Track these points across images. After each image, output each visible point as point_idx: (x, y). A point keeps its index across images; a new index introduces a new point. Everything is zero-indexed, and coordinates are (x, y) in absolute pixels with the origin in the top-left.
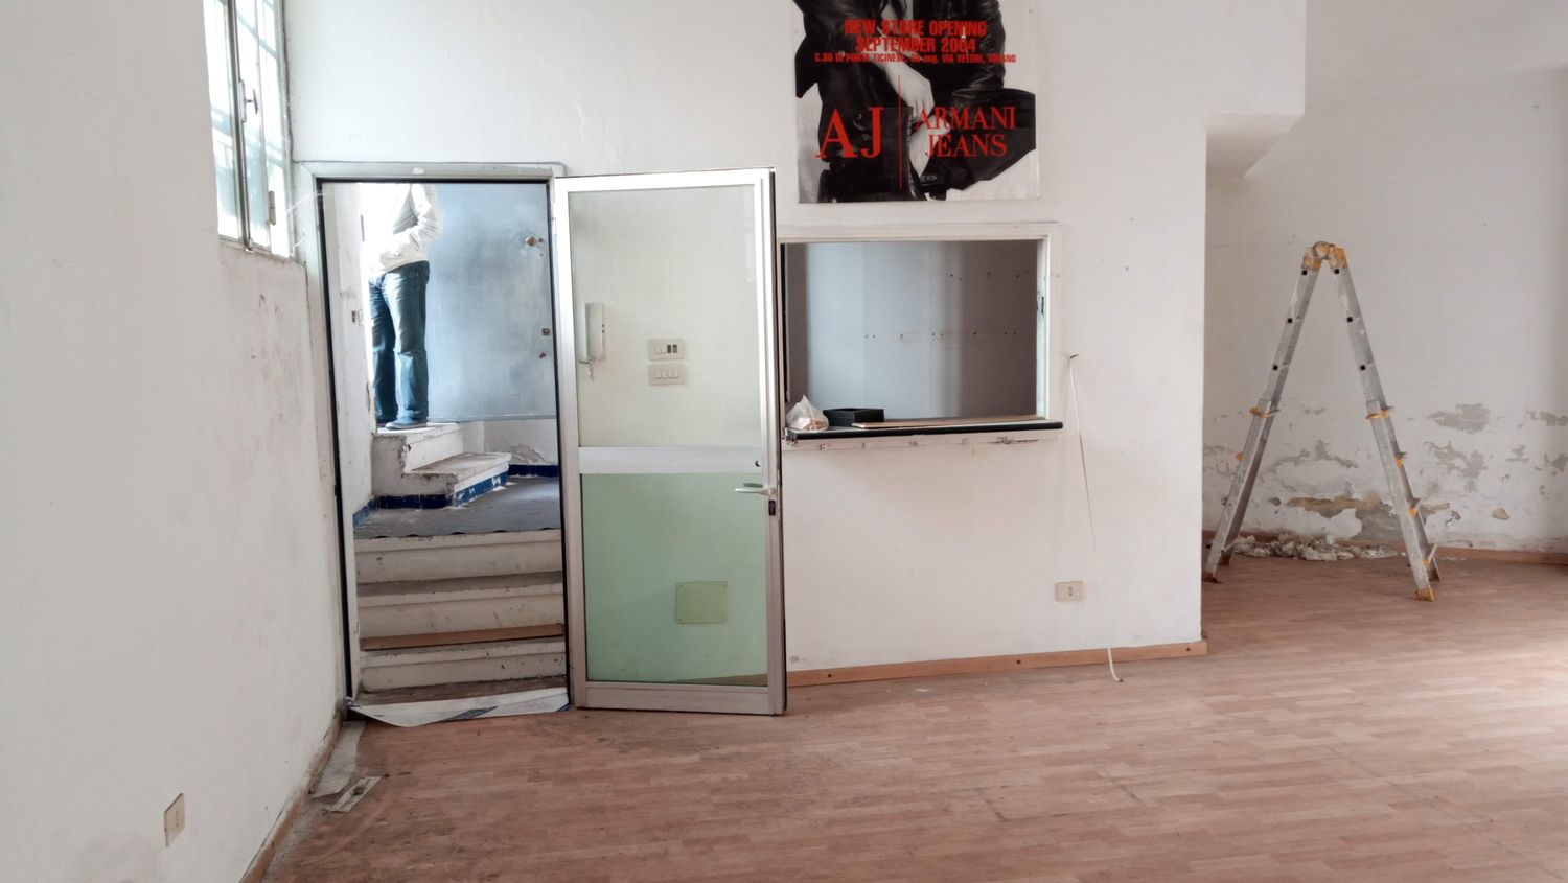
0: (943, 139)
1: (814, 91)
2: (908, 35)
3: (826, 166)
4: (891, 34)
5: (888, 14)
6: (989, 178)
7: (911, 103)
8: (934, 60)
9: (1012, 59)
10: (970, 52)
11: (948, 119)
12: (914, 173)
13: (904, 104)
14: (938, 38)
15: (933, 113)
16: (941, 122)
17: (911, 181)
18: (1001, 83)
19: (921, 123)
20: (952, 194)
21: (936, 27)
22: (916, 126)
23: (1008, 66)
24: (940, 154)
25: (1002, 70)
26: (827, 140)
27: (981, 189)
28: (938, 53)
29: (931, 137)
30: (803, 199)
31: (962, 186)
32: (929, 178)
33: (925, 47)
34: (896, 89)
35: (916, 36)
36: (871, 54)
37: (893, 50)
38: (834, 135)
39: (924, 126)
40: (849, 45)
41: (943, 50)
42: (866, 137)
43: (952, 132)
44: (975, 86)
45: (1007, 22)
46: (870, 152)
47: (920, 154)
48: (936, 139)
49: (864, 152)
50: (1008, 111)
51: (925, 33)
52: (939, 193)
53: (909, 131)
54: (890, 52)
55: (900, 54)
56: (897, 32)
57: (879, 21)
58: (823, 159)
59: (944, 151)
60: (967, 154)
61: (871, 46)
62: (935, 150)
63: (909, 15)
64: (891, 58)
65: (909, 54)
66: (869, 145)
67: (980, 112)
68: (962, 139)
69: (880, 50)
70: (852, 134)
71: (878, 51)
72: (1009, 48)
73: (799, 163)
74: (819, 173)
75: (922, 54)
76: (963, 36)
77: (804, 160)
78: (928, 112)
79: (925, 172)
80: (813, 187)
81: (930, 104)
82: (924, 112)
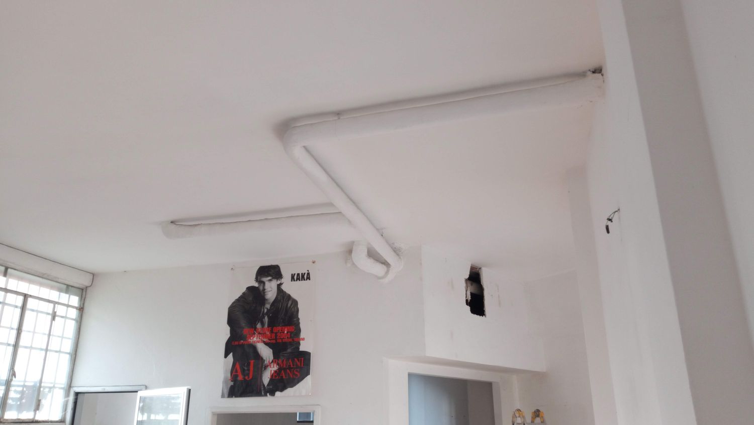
0: (275, 372)
1: (231, 356)
2: (265, 333)
3: (232, 383)
4: (259, 333)
5: (259, 326)
6: (292, 387)
7: (264, 358)
8: (274, 341)
9: (303, 339)
10: (288, 338)
11: (278, 364)
12: (264, 386)
13: (262, 359)
14: (276, 333)
15: (272, 362)
16: (275, 365)
17: (262, 389)
18: (299, 349)
19: (268, 366)
20: (278, 394)
21: (276, 329)
22: (266, 367)
23: (301, 342)
24: (274, 378)
25: (299, 344)
26: (234, 374)
27: (289, 391)
28: (276, 339)
29: (271, 371)
30: (223, 396)
31: (282, 390)
32: (269, 387)
33: (271, 337)
34: (260, 353)
35: (268, 333)
36: (251, 341)
37: (259, 339)
38: (236, 371)
39: (269, 367)
40: (245, 338)
41: (278, 337)
42: (247, 372)
43: (280, 369)
44: (289, 350)
45: (302, 326)
46: (248, 378)
47: (266, 378)
48: (273, 372)
49: (246, 377)
50: (301, 360)
51: (272, 332)
52: (272, 393)
53: (263, 369)
54: (258, 340)
55: (262, 340)
56: (262, 332)
57: (255, 329)
58: (231, 381)
59: (275, 377)
60: (284, 377)
61: (252, 338)
62: (272, 376)
63: (266, 326)
64: (259, 342)
65: (265, 340)
66: (248, 375)
67: (290, 361)
68: (283, 372)
69: (255, 339)
70: (243, 371)
71: (254, 339)
72: (302, 336)
73: (223, 382)
74: (229, 386)
75: (270, 340)
76: (286, 332)
77: (225, 382)
78: (271, 361)
79: (268, 385)
80: (226, 392)
81: (272, 358)
82: (269, 361)
